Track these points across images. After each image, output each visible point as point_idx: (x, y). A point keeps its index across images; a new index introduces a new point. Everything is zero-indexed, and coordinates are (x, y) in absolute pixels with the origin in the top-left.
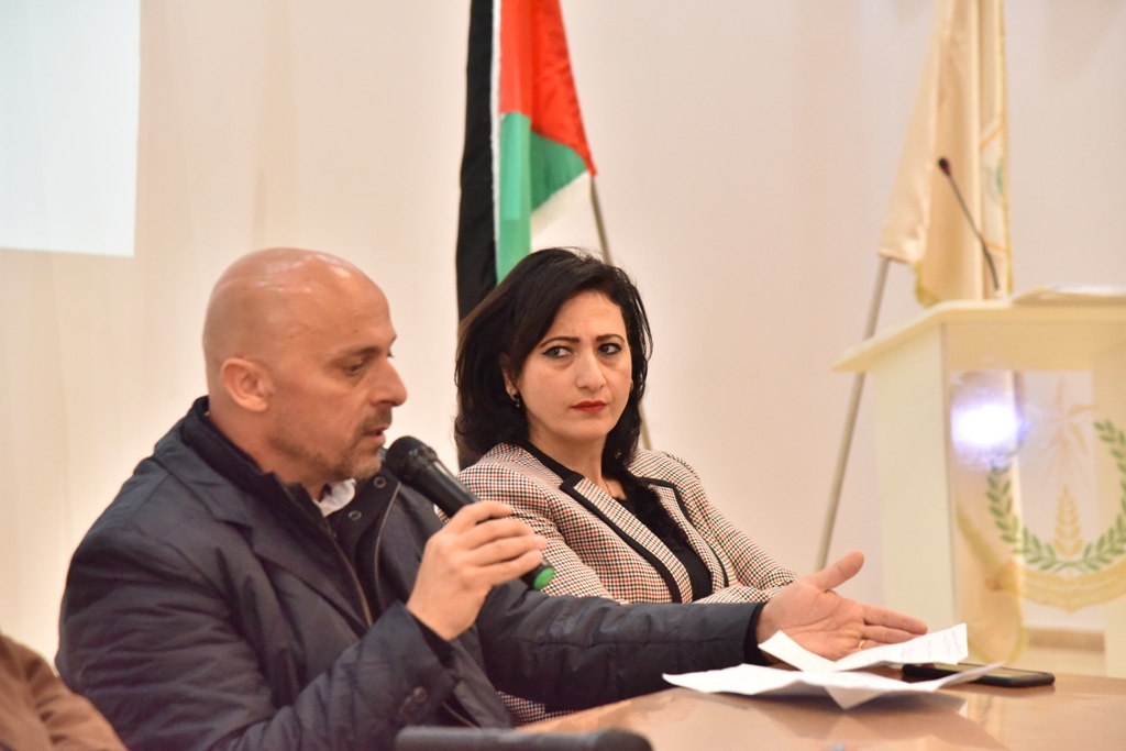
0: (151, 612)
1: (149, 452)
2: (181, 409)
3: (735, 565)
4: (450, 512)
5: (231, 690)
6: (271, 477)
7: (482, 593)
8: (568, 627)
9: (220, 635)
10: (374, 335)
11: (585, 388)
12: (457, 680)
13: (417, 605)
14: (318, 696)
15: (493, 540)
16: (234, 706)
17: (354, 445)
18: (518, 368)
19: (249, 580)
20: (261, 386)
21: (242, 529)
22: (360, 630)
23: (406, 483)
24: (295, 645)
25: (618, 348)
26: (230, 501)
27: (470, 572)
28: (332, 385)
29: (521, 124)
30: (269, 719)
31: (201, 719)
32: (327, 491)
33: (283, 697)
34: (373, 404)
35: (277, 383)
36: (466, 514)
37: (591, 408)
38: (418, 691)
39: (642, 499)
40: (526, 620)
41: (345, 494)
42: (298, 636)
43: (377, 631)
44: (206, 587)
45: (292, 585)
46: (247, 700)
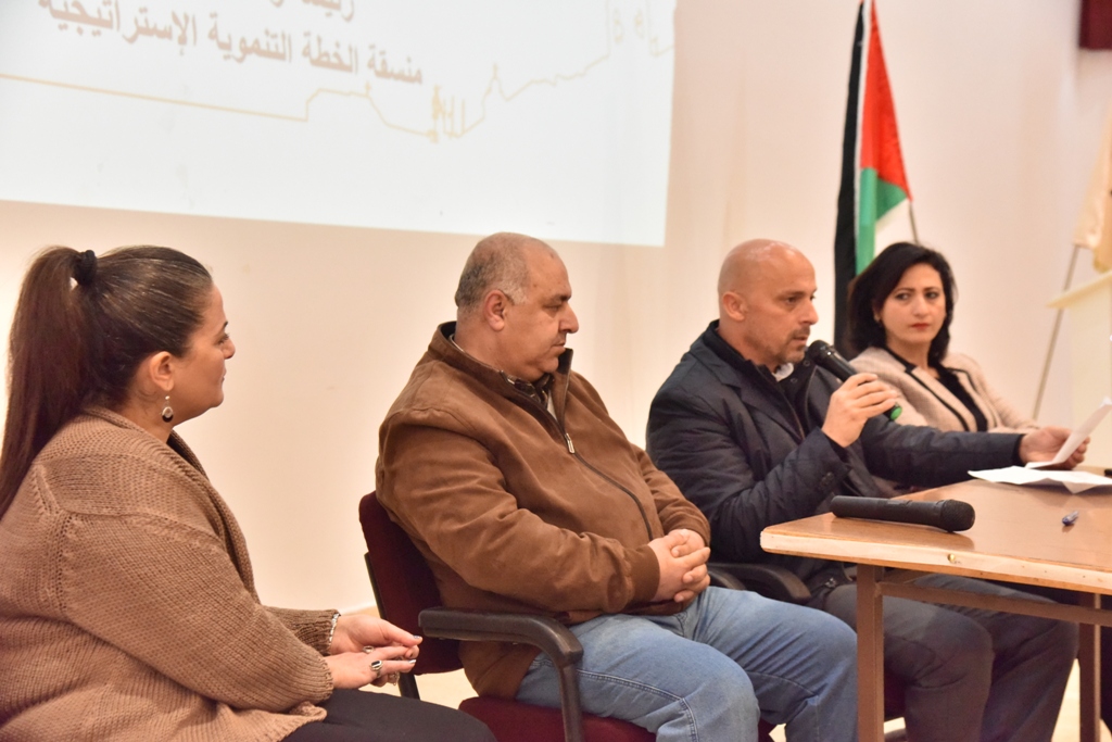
0: (691, 432)
1: (687, 349)
2: (703, 327)
3: (1000, 415)
4: (844, 380)
5: (731, 472)
6: (749, 362)
7: (863, 422)
8: (912, 442)
9: (725, 443)
10: (803, 285)
11: (918, 316)
12: (850, 468)
13: (827, 429)
14: (777, 476)
15: (868, 393)
16: (733, 481)
17: (788, 343)
18: (881, 305)
19: (740, 415)
20: (742, 307)
21: (736, 389)
22: (798, 442)
23: (820, 365)
24: (766, 450)
25: (937, 295)
26: (729, 374)
27: (856, 411)
28: (777, 309)
29: (872, 174)
30: (752, 487)
31: (718, 487)
32: (778, 368)
33: (759, 476)
34: (800, 323)
35: (749, 307)
36: (852, 380)
37: (920, 326)
38: (829, 474)
39: (949, 379)
40: (888, 438)
41: (789, 370)
42: (765, 442)
43: (808, 442)
44: (717, 419)
45: (761, 417)
46: (740, 477)
